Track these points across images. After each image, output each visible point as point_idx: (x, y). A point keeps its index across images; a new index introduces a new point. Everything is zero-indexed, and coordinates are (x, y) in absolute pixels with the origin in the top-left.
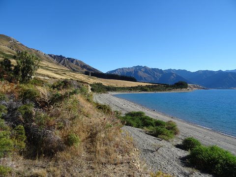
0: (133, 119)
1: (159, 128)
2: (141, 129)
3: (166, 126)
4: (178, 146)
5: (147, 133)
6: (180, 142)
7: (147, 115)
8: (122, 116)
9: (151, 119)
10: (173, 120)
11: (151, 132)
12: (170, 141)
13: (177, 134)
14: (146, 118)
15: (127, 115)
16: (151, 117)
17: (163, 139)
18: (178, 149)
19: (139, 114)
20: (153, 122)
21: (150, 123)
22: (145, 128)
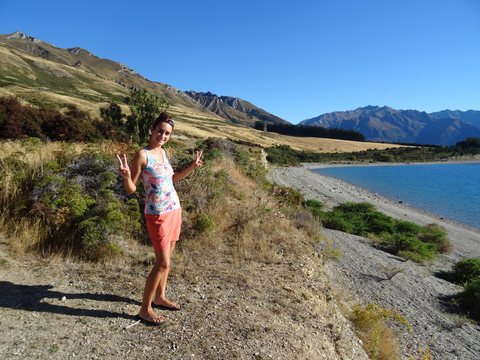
0: (347, 218)
1: (402, 236)
2: (362, 238)
3: (420, 234)
4: (441, 275)
5: (374, 247)
6: (448, 268)
7: (379, 210)
8: (325, 210)
9: (388, 219)
10: (441, 223)
11: (384, 244)
12: (426, 263)
14: (376, 217)
15: (337, 208)
16: (388, 214)
17: (410, 258)
18: (441, 280)
19: (362, 208)
20: (391, 225)
21: (385, 226)
22: (372, 235)
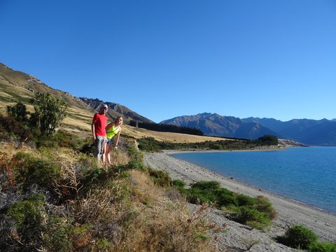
0: (204, 194)
1: (246, 208)
2: (217, 210)
3: (255, 206)
4: (279, 240)
5: (227, 217)
6: (281, 233)
7: (225, 187)
8: (187, 187)
9: (231, 194)
10: (266, 195)
11: (233, 215)
12: (265, 230)
13: (273, 217)
14: (223, 192)
15: (194, 186)
16: (231, 190)
17: (254, 227)
18: (281, 245)
19: (212, 185)
20: (234, 198)
21: (230, 199)
22: (224, 208)
